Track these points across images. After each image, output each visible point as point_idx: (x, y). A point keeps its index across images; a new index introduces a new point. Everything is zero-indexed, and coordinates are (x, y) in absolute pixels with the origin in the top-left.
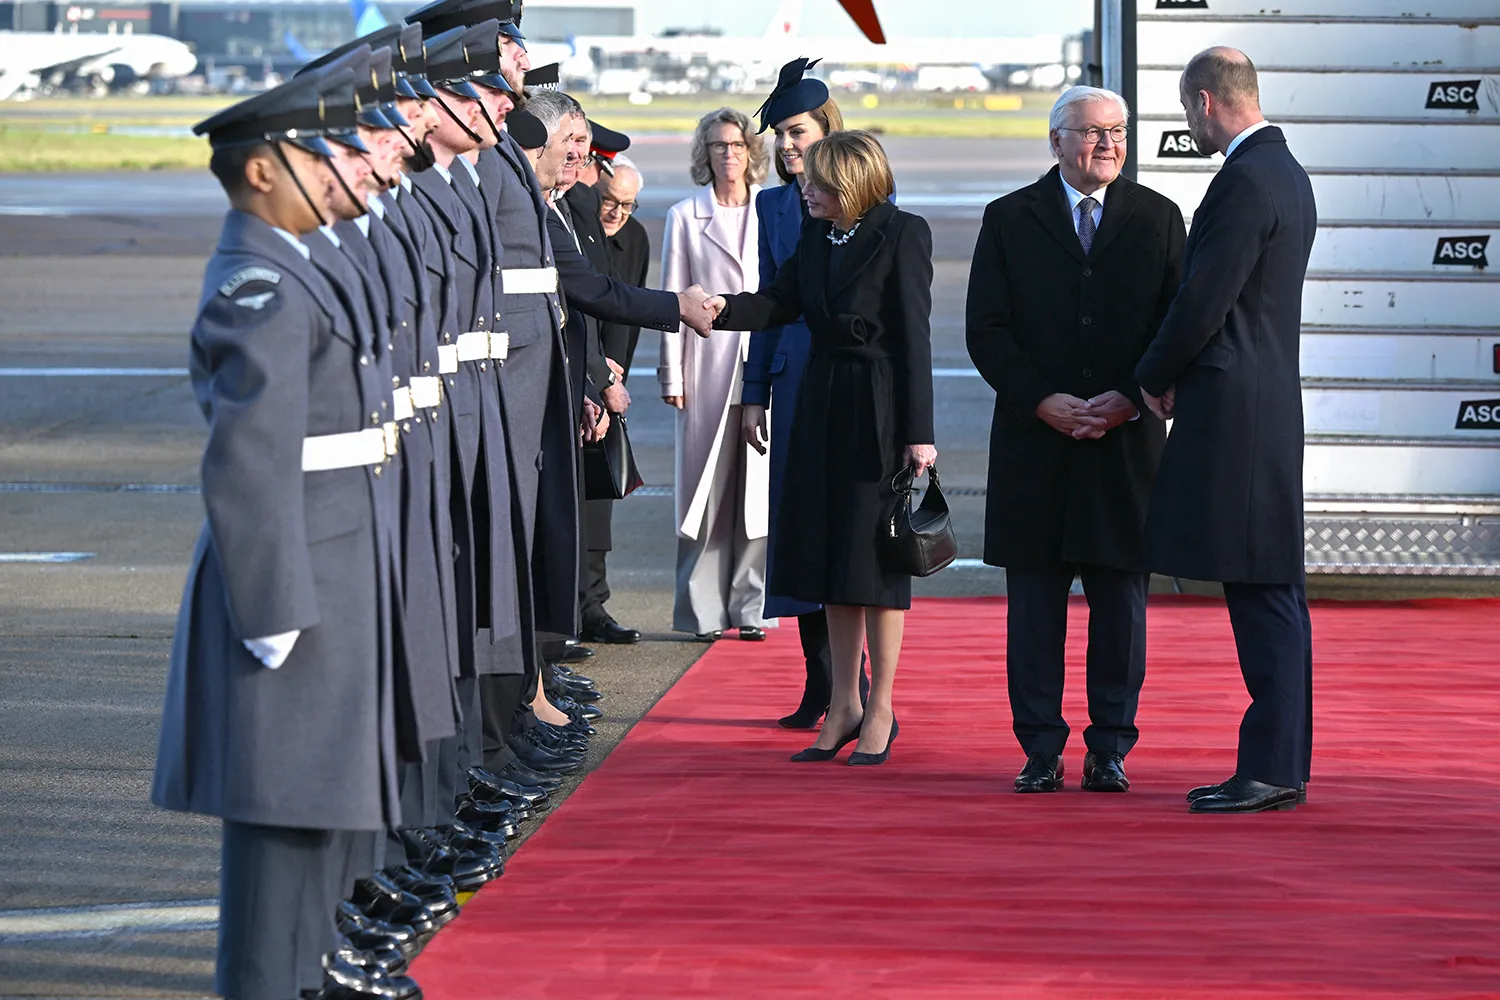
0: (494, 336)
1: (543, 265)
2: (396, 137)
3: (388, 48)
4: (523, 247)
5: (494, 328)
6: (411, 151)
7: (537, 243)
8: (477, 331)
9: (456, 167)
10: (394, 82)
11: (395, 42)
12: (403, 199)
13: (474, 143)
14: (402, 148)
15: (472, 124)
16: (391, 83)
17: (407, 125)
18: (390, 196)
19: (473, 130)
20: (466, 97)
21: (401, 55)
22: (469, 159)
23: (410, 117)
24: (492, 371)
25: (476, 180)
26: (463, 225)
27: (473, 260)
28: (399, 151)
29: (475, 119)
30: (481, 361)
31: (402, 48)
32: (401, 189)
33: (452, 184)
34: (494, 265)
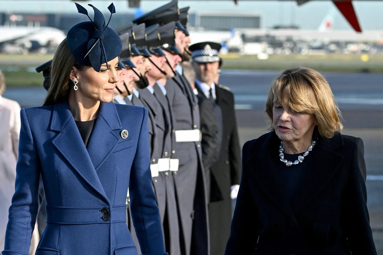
0: (172, 160)
1: (193, 128)
2: (131, 72)
3: (127, 34)
4: (184, 121)
5: (172, 156)
6: (138, 79)
7: (189, 119)
8: (164, 158)
9: (156, 87)
10: (130, 49)
11: (130, 31)
12: (134, 99)
13: (162, 75)
14: (134, 77)
15: (162, 67)
16: (128, 49)
17: (135, 67)
18: (128, 99)
19: (163, 69)
20: (160, 55)
21: (133, 37)
22: (162, 83)
23: (137, 63)
24: (171, 177)
25: (165, 92)
26: (159, 112)
27: (163, 126)
28: (132, 79)
29: (163, 65)
30: (166, 171)
31: (133, 34)
32: (134, 96)
33: (154, 94)
34: (172, 129)
